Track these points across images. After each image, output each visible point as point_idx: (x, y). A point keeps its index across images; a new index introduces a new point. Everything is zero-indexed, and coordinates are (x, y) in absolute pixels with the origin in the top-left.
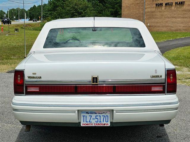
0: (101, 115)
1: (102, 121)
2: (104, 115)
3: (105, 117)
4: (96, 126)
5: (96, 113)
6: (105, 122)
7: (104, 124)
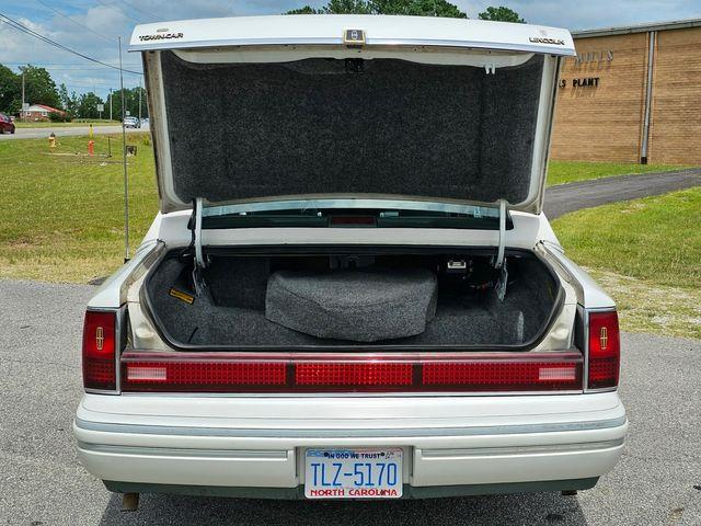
0: (373, 461)
3: (386, 468)
5: (357, 456)
7: (383, 493)
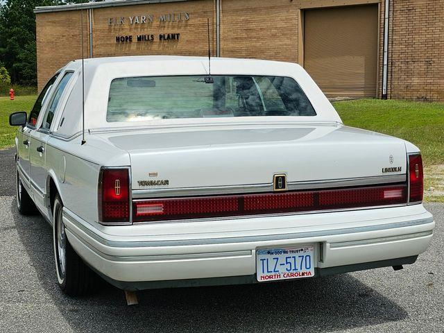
0: (296, 255)
1: (298, 267)
2: (301, 253)
3: (304, 259)
4: (288, 278)
5: (287, 252)
6: (304, 270)
7: (303, 274)
